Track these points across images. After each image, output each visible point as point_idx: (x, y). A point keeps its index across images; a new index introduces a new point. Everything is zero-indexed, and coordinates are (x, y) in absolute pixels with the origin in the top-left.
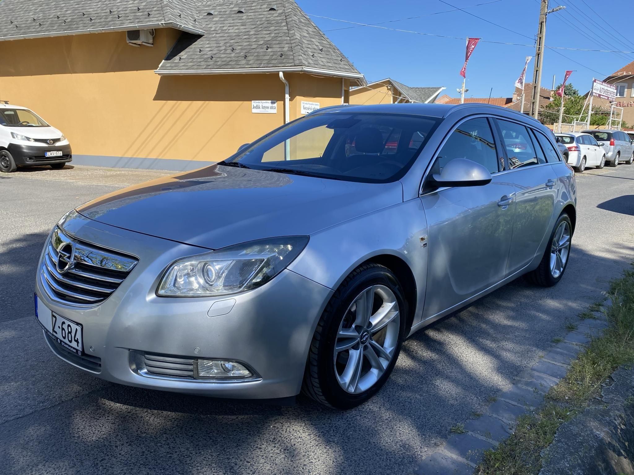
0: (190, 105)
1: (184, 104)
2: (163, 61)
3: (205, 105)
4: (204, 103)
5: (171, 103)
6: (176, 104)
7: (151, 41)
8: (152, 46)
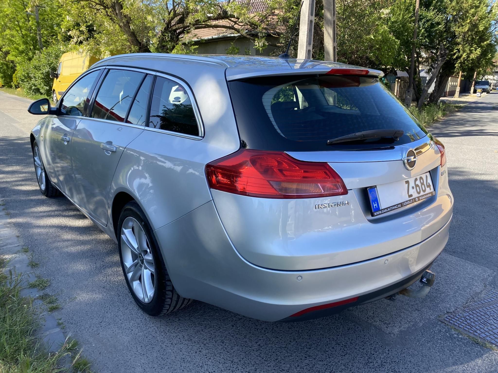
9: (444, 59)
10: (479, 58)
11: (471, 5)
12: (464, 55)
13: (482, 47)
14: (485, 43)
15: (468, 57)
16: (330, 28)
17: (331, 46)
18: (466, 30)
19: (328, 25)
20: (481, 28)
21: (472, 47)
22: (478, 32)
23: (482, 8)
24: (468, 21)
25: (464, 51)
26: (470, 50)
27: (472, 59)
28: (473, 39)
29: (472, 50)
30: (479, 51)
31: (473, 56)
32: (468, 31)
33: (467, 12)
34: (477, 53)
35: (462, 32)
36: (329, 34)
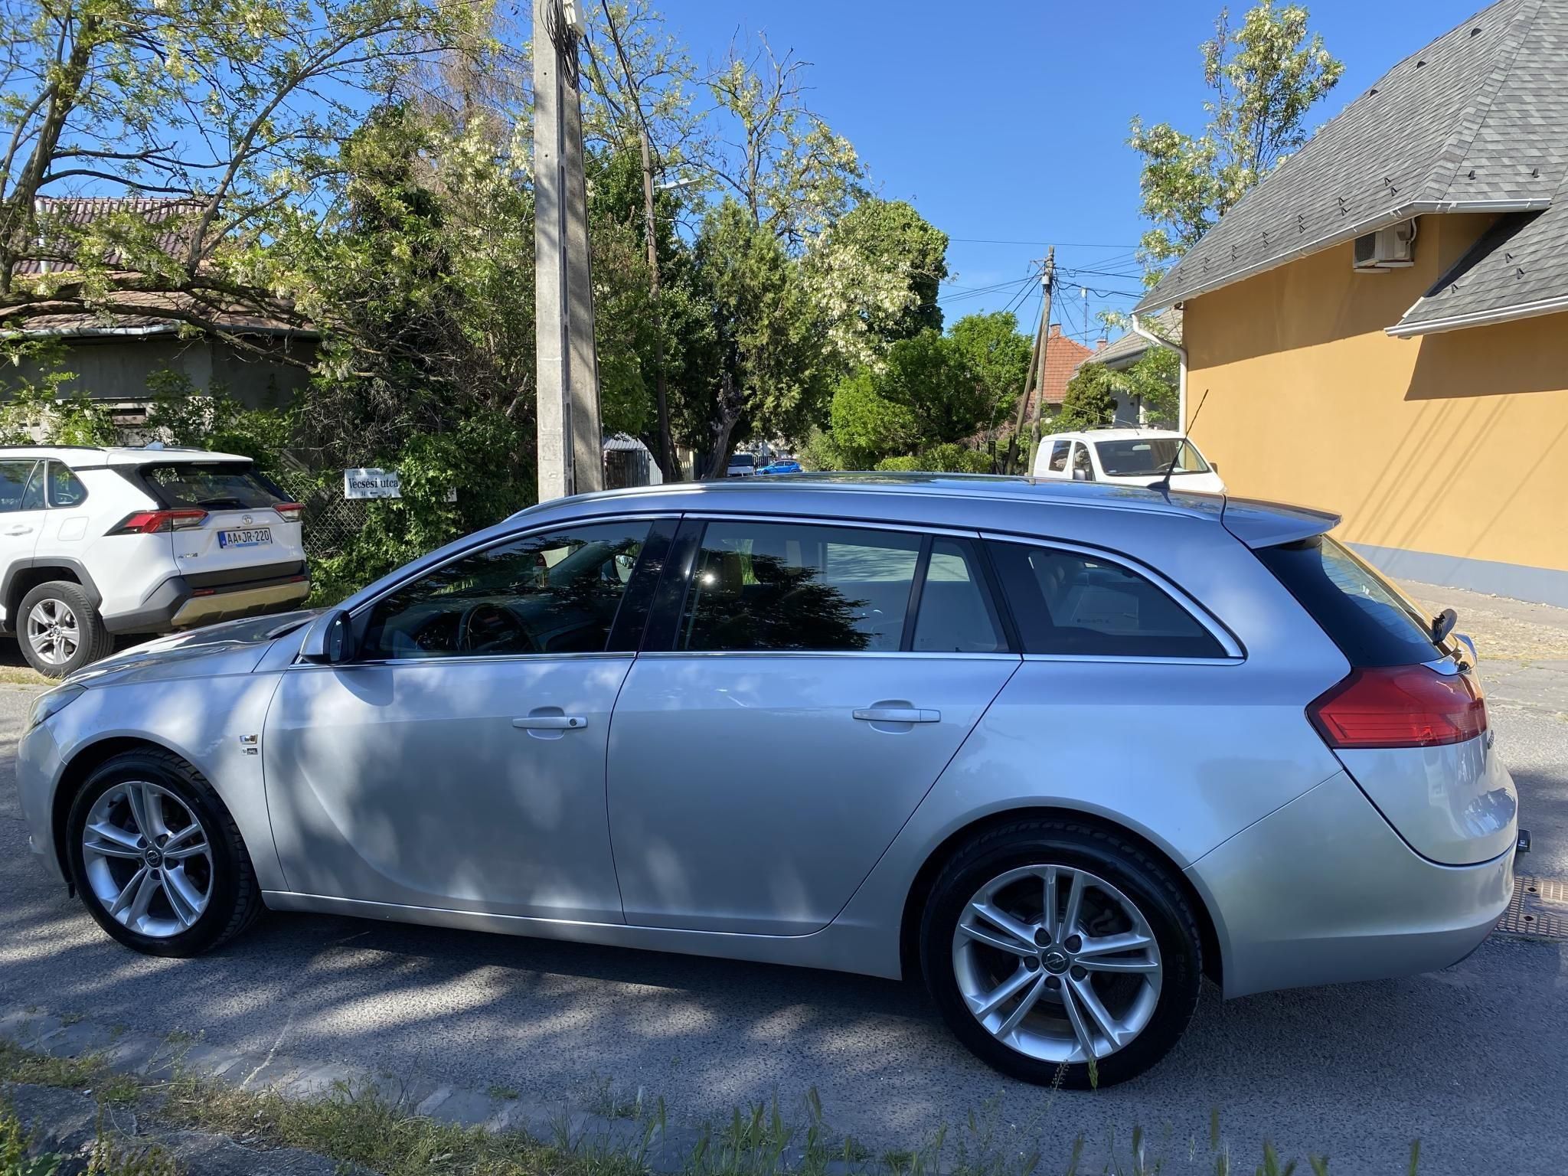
0: (1475, 404)
1: (1463, 404)
2: (1422, 299)
3: (1504, 404)
4: (1503, 400)
5: (1437, 403)
6: (1446, 405)
7: (1401, 254)
8: (1411, 264)
9: (737, 411)
10: (799, 408)
11: (763, 284)
12: (770, 402)
13: (801, 382)
14: (807, 373)
15: (778, 406)
16: (584, 345)
17: (591, 390)
18: (764, 342)
19: (582, 338)
20: (794, 337)
21: (778, 383)
22: (788, 349)
23: (789, 292)
24: (766, 322)
25: (767, 393)
26: (777, 389)
27: (787, 412)
28: (779, 363)
29: (782, 388)
30: (796, 392)
31: (786, 403)
32: (767, 344)
33: (757, 298)
34: (793, 397)
35: (755, 346)
36: (582, 357)
